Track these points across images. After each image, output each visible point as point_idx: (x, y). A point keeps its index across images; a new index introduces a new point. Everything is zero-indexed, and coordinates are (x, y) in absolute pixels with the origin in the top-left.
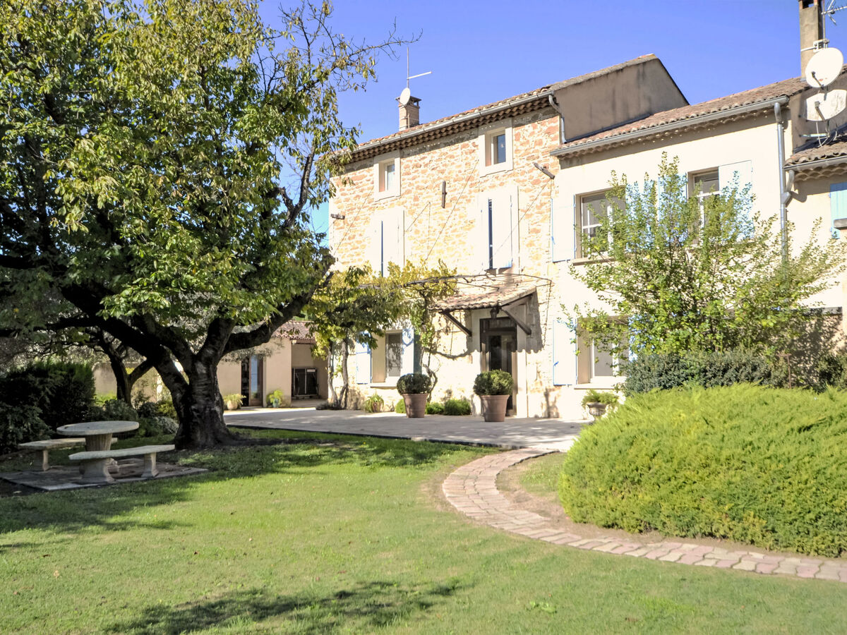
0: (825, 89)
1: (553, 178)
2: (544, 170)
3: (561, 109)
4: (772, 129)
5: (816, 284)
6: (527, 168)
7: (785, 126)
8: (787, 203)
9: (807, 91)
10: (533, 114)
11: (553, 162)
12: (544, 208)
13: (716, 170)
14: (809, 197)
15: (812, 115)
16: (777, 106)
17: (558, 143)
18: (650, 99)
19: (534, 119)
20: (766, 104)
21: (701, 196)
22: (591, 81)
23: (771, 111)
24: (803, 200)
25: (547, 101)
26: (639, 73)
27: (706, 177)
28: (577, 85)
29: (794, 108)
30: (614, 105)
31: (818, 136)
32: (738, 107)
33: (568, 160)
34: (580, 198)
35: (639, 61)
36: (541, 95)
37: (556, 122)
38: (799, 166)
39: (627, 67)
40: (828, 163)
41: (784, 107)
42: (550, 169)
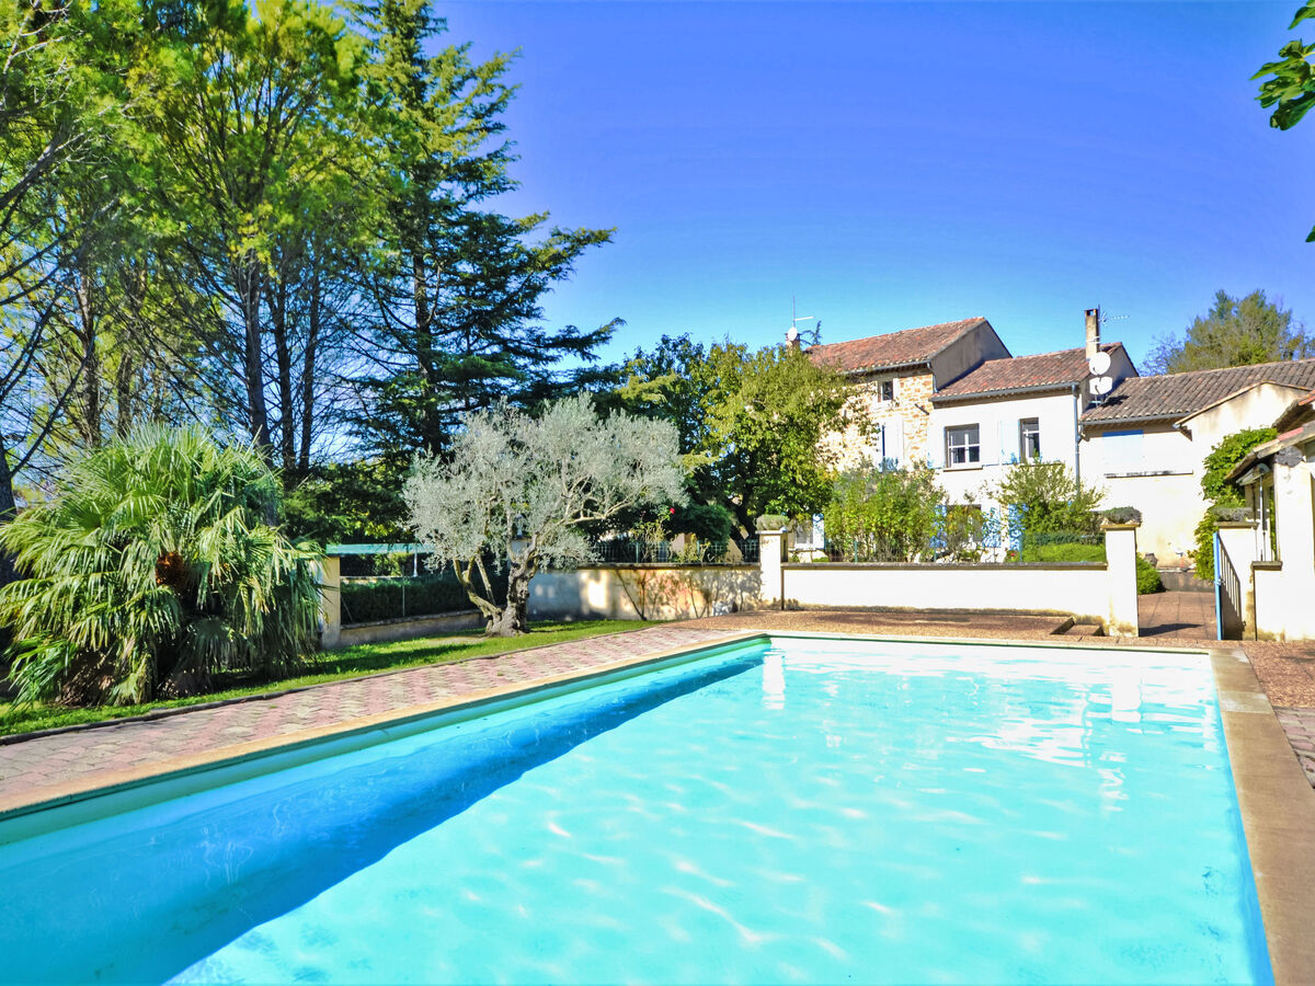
0: (1100, 376)
1: (928, 414)
2: (922, 408)
3: (934, 370)
4: (1070, 398)
6: (909, 406)
7: (1078, 397)
8: (1079, 442)
9: (1090, 376)
10: (913, 371)
11: (929, 406)
12: (921, 433)
13: (1037, 418)
14: (1093, 440)
15: (1093, 391)
16: (1075, 387)
17: (931, 392)
18: (982, 351)
19: (914, 375)
20: (1068, 385)
21: (1027, 433)
22: (949, 347)
23: (1070, 388)
24: (1088, 440)
25: (925, 364)
26: (977, 335)
27: (1031, 423)
28: (942, 352)
29: (1083, 387)
30: (962, 360)
31: (1096, 402)
32: (1051, 383)
33: (938, 404)
34: (948, 429)
35: (975, 325)
36: (922, 362)
37: (930, 378)
38: (1085, 423)
39: (969, 332)
40: (1101, 422)
41: (1077, 388)
42: (926, 409)
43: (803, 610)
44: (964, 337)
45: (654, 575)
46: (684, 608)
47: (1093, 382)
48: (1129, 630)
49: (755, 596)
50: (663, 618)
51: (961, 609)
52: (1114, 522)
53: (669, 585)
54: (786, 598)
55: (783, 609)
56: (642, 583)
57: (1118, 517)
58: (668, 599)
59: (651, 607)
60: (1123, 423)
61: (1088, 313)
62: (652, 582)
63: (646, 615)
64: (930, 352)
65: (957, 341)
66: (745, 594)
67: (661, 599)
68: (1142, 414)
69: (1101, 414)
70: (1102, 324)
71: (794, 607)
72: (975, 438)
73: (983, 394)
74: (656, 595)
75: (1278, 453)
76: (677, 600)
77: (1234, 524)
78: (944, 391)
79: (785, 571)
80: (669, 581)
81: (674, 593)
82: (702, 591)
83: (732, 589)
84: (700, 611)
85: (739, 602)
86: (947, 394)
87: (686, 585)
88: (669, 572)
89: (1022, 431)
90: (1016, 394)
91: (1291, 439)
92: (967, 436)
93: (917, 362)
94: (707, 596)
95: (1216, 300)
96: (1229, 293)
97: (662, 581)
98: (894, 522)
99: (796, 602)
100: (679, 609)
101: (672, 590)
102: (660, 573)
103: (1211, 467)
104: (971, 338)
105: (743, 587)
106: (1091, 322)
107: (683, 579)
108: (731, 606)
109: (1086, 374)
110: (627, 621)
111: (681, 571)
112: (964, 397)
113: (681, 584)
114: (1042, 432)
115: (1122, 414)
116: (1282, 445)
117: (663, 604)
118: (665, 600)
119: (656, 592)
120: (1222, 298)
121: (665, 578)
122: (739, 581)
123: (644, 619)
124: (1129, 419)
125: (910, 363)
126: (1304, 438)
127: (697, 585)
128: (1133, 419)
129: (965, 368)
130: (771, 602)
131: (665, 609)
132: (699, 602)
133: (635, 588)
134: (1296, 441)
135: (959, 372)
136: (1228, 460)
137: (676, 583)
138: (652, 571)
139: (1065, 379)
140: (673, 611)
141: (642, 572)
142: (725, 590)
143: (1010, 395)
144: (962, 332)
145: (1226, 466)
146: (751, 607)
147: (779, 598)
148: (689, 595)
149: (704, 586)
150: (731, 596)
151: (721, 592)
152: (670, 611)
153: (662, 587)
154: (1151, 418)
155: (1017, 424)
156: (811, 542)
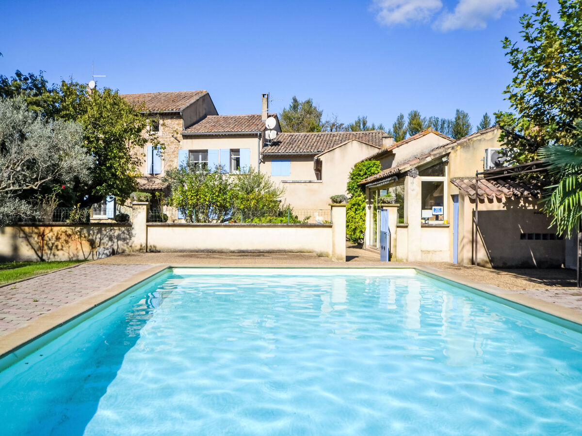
0: (271, 130)
1: (179, 142)
2: (176, 138)
3: (184, 117)
4: (257, 140)
5: (279, 196)
6: (168, 137)
7: (260, 139)
8: (260, 164)
9: (266, 129)
10: (171, 116)
11: (180, 137)
12: (175, 153)
13: (239, 149)
14: (266, 163)
15: (267, 137)
16: (259, 134)
17: (182, 129)
18: (205, 109)
19: (172, 118)
20: (256, 132)
21: (233, 157)
22: (191, 105)
23: (257, 134)
24: (264, 163)
25: (179, 113)
26: (204, 100)
27: (236, 151)
28: (188, 107)
29: (263, 135)
30: (196, 113)
31: (268, 143)
32: (247, 131)
33: (186, 137)
34: (191, 151)
35: (203, 94)
36: (177, 111)
37: (181, 121)
38: (264, 154)
39: (200, 98)
40: (272, 154)
41: (260, 134)
42: (178, 139)
43: (159, 252)
44: (198, 100)
45: (52, 230)
46: (75, 252)
47: (267, 132)
48: (341, 259)
49: (127, 244)
50: (58, 260)
51: (256, 250)
52: (337, 202)
53: (63, 237)
54: (148, 245)
55: (147, 252)
56: (42, 235)
57: (339, 200)
58: (62, 246)
59: (49, 252)
60: (282, 155)
61: (264, 95)
62: (50, 235)
63: (45, 257)
64: (182, 106)
65: (195, 102)
66: (120, 242)
67: (57, 246)
68: (290, 151)
69: (270, 150)
70: (270, 103)
71: (154, 250)
72: (205, 158)
73: (211, 133)
74: (53, 244)
75: (409, 171)
76: (69, 247)
77: (390, 205)
78: (189, 130)
79: (148, 228)
80: (63, 234)
81: (67, 242)
82: (89, 240)
83: (111, 239)
84: (87, 254)
85: (115, 248)
86: (190, 131)
87: (77, 237)
88: (64, 229)
89: (231, 155)
90: (229, 135)
91: (415, 164)
92: (200, 156)
93: (174, 111)
94: (92, 243)
95: (292, 101)
96: (298, 99)
97: (58, 234)
98: (219, 199)
99: (155, 247)
100: (71, 253)
101: (65, 241)
102: (56, 229)
103: (352, 179)
104: (201, 102)
105: (119, 238)
106: (265, 99)
107: (75, 233)
108: (111, 250)
109: (264, 128)
110: (29, 262)
111: (73, 228)
112: (200, 134)
113: (73, 236)
114: (242, 157)
115: (281, 150)
116: (411, 167)
117: (58, 250)
118: (60, 247)
119: (53, 242)
120: (295, 100)
121: (60, 233)
122: (116, 234)
123: (43, 260)
124: (285, 153)
125: (170, 111)
126: (420, 164)
127: (85, 237)
128: (287, 154)
129: (198, 118)
130: (138, 247)
131: (60, 253)
132: (87, 247)
133: (35, 239)
134: (416, 166)
135: (195, 120)
136: (359, 175)
137: (69, 236)
138: (50, 228)
139: (253, 130)
140: (67, 255)
141: (42, 229)
142: (106, 240)
143: (225, 135)
144: (197, 98)
145: (359, 178)
146: (124, 251)
147: (144, 245)
148: (79, 244)
149: (91, 237)
150: (110, 243)
151: (102, 241)
152: (64, 255)
153: (58, 239)
154: (295, 154)
155: (229, 151)
156: (105, 214)
